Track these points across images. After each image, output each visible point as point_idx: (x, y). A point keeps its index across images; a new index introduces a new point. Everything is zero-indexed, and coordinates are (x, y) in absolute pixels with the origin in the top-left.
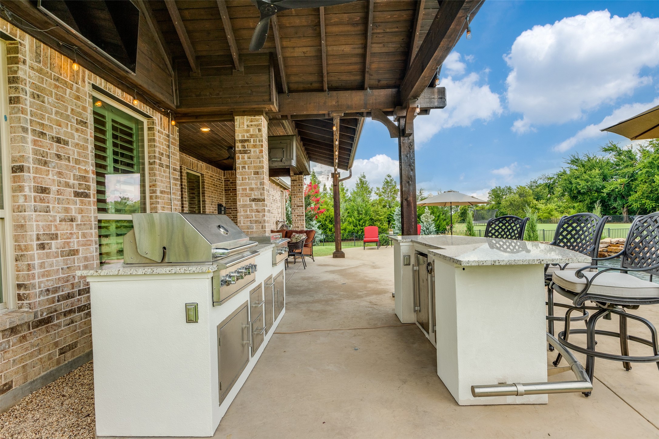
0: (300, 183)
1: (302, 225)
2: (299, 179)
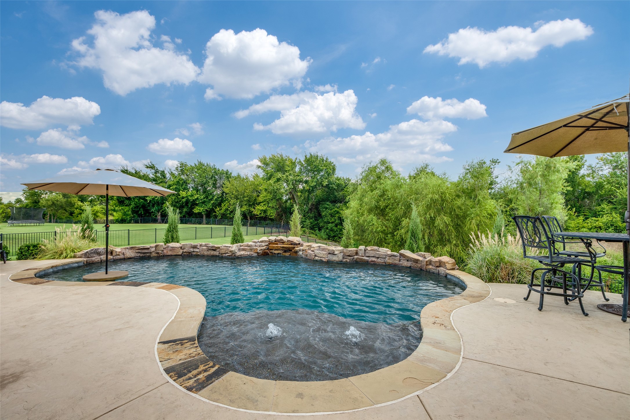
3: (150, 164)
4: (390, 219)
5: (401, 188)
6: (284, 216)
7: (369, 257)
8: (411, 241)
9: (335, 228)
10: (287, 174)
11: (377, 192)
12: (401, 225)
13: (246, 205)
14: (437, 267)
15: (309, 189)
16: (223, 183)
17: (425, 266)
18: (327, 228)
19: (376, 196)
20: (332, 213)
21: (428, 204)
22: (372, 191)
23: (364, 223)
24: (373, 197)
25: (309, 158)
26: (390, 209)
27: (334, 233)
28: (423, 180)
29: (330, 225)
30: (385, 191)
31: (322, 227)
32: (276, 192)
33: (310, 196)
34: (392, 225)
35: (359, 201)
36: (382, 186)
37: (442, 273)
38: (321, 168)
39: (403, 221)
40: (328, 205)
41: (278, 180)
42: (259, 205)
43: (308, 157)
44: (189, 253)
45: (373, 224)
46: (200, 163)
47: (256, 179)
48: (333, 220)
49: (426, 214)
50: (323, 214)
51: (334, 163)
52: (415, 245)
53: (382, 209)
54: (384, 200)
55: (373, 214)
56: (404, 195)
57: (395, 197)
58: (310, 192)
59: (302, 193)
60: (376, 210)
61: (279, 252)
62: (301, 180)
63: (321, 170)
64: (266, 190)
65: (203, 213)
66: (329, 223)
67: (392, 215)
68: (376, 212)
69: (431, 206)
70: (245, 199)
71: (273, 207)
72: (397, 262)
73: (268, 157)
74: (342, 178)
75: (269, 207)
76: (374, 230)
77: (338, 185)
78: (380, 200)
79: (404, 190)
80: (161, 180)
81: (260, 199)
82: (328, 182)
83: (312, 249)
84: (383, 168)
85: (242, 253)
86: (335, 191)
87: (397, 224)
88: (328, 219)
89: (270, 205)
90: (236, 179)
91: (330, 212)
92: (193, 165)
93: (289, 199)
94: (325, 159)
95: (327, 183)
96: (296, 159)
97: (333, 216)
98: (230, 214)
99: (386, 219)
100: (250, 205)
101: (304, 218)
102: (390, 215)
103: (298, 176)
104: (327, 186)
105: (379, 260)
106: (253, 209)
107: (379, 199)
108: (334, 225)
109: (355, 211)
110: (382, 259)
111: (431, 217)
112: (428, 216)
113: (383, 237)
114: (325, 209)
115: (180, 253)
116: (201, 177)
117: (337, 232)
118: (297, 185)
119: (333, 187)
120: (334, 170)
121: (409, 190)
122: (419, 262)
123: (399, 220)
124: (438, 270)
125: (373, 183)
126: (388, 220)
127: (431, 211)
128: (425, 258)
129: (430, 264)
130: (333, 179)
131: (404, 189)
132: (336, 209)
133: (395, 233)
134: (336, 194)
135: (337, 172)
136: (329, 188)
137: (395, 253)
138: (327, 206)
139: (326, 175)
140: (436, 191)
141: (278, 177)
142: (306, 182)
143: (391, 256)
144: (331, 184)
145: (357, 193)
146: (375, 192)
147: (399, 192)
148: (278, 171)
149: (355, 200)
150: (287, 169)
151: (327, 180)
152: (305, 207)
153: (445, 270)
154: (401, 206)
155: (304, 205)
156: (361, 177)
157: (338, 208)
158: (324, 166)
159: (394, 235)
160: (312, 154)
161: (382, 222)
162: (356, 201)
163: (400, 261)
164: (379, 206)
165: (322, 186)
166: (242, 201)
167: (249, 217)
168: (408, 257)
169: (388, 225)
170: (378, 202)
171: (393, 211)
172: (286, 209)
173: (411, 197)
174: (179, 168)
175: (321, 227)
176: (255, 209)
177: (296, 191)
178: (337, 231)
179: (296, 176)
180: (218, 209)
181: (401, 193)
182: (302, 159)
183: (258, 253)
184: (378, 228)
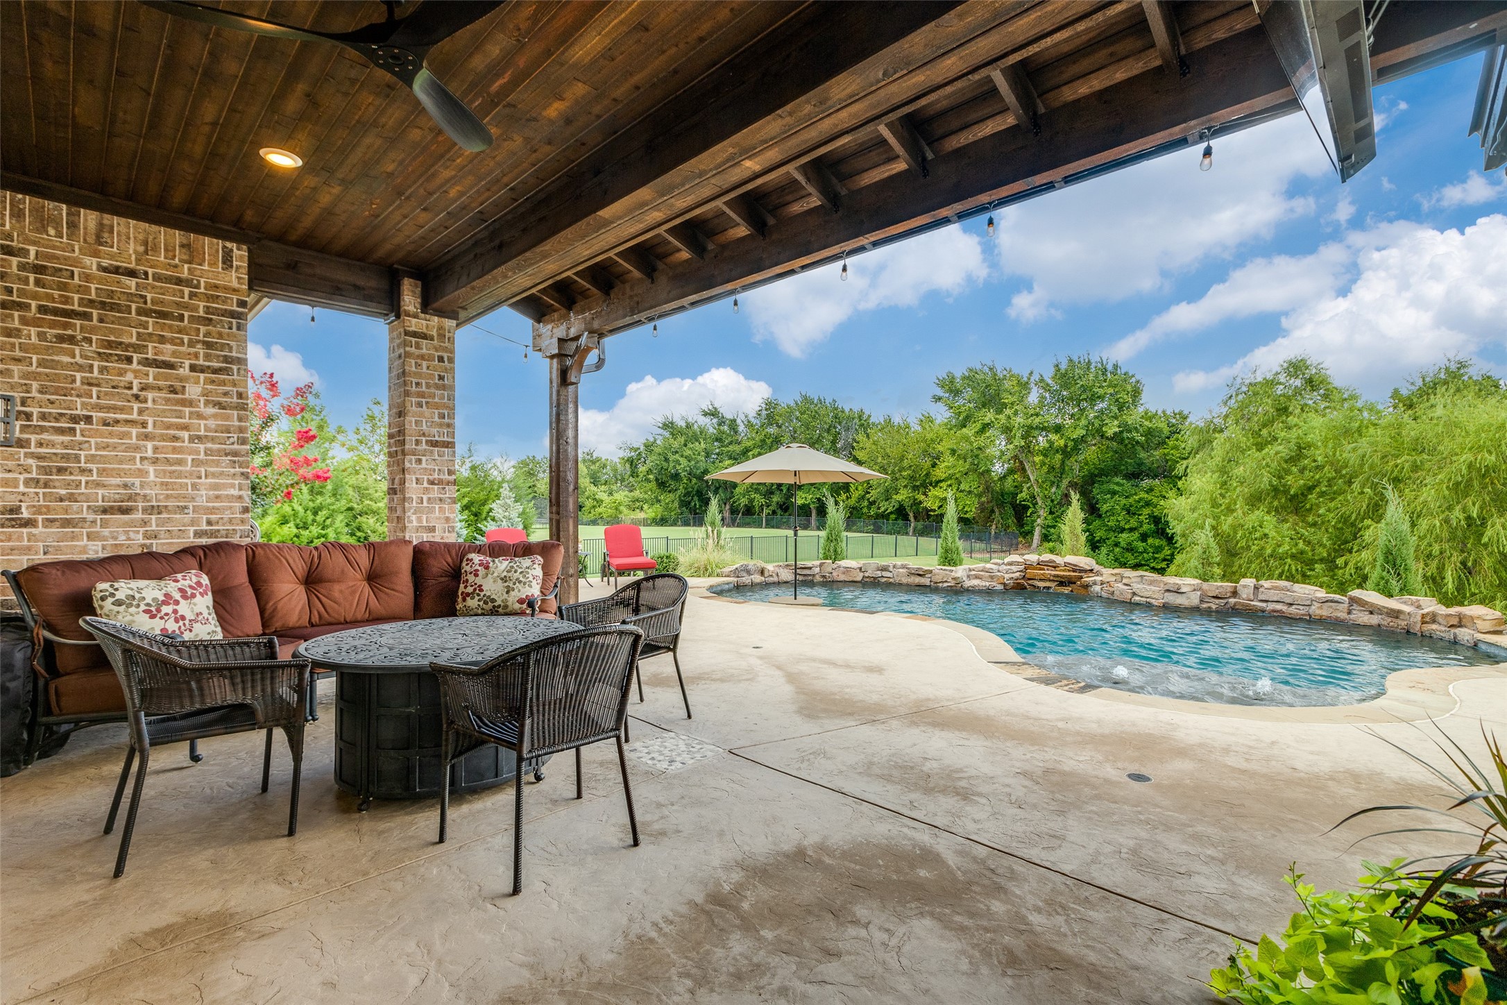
0: (445, 349)
1: (447, 519)
2: (442, 336)
3: (711, 407)
4: (1323, 523)
5: (1361, 435)
6: (997, 513)
7: (1266, 601)
8: (1385, 573)
9: (1140, 546)
10: (1008, 412)
11: (1278, 450)
12: (1359, 540)
13: (905, 486)
14: (1452, 626)
15: (1066, 446)
16: (854, 440)
17: (1419, 625)
18: (1117, 545)
19: (1272, 461)
20: (1131, 506)
21: (1460, 479)
22: (1260, 447)
23: (1236, 533)
24: (1264, 463)
25: (1066, 370)
26: (1322, 494)
27: (1136, 557)
28: (1439, 411)
29: (1124, 538)
30: (1303, 445)
31: (1103, 541)
32: (977, 456)
33: (1067, 462)
34: (1330, 539)
35: (1217, 474)
36: (1294, 434)
37: (1466, 638)
38: (1101, 391)
39: (1368, 527)
40: (1118, 484)
41: (985, 427)
42: (936, 486)
43: (1063, 367)
44: (875, 578)
45: (1266, 535)
46: (806, 399)
47: (927, 427)
48: (1133, 523)
49: (1450, 508)
50: (1105, 508)
51: (1138, 377)
52: (1394, 582)
53: (1296, 495)
54: (1302, 471)
55: (1266, 510)
56: (1371, 457)
57: (1339, 461)
58: (1066, 453)
59: (1045, 456)
60: (1275, 497)
61: (1048, 584)
62: (1046, 424)
63: (1099, 397)
64: (953, 452)
65: (812, 506)
66: (1123, 530)
67: (1329, 510)
68: (1276, 503)
69: (1469, 484)
70: (905, 474)
71: (970, 492)
72: (1343, 615)
73: (958, 374)
74: (1160, 412)
75: (961, 491)
76: (1269, 551)
77: (1149, 433)
78: (1288, 472)
79: (1371, 444)
80: (730, 439)
81: (939, 473)
82: (1119, 427)
83: (1125, 581)
84: (1298, 382)
85: (976, 582)
86: (1138, 448)
87: (1348, 534)
88: (1118, 521)
89: (962, 487)
90: (883, 428)
91: (1124, 501)
92: (792, 404)
93: (1011, 472)
94: (1110, 367)
95: (1117, 430)
96: (1031, 373)
97: (1134, 514)
98: (869, 508)
99: (1308, 523)
100: (915, 488)
101: (1050, 517)
102: (1321, 511)
103: (1037, 415)
104: (1117, 437)
105: (1293, 610)
106: (923, 497)
107: (1283, 469)
108: (1136, 535)
109: (1205, 501)
110: (1301, 608)
111: (1469, 518)
112: (1457, 514)
113: (1297, 570)
114: (1109, 496)
115: (859, 579)
116: (808, 429)
117: (1145, 555)
118: (1034, 437)
119: (1133, 438)
120: (1136, 393)
121: (1388, 440)
122: (1402, 617)
123: (1353, 525)
124: (1455, 634)
125: (1265, 426)
126: (1314, 524)
127: (1469, 501)
128: (1419, 607)
129: (1434, 621)
130: (1134, 417)
131: (1372, 439)
132: (1143, 495)
133: (1340, 561)
134: (1143, 455)
135: (1145, 397)
136: (1121, 442)
137: (1337, 597)
138: (1116, 488)
139: (1115, 409)
140: (1488, 443)
141: (987, 420)
142: (1058, 429)
143: (1327, 601)
144: (1130, 431)
145: (1213, 454)
146: (1270, 450)
147: (1354, 450)
148: (984, 406)
149: (1206, 472)
150: (1006, 401)
151: (1116, 423)
152: (1053, 490)
153: (1472, 632)
154: (1363, 486)
155: (1052, 485)
156: (1224, 410)
157: (1147, 492)
158: (1109, 386)
159: (1337, 567)
160: (1075, 359)
161: (1295, 530)
162: (1210, 474)
163: (1349, 613)
164: (1284, 486)
165: (1102, 436)
166: (897, 479)
167: (911, 515)
168: (1372, 605)
169: (1314, 539)
170: (1280, 478)
171: (1332, 499)
172: (1002, 496)
173: (1399, 461)
174: (764, 412)
175: (1099, 541)
176: (927, 496)
177: (1029, 451)
178: (1145, 551)
179: (1032, 415)
180: (844, 496)
181: (1360, 450)
182: (1048, 374)
183: (1004, 584)
184: (1279, 546)
